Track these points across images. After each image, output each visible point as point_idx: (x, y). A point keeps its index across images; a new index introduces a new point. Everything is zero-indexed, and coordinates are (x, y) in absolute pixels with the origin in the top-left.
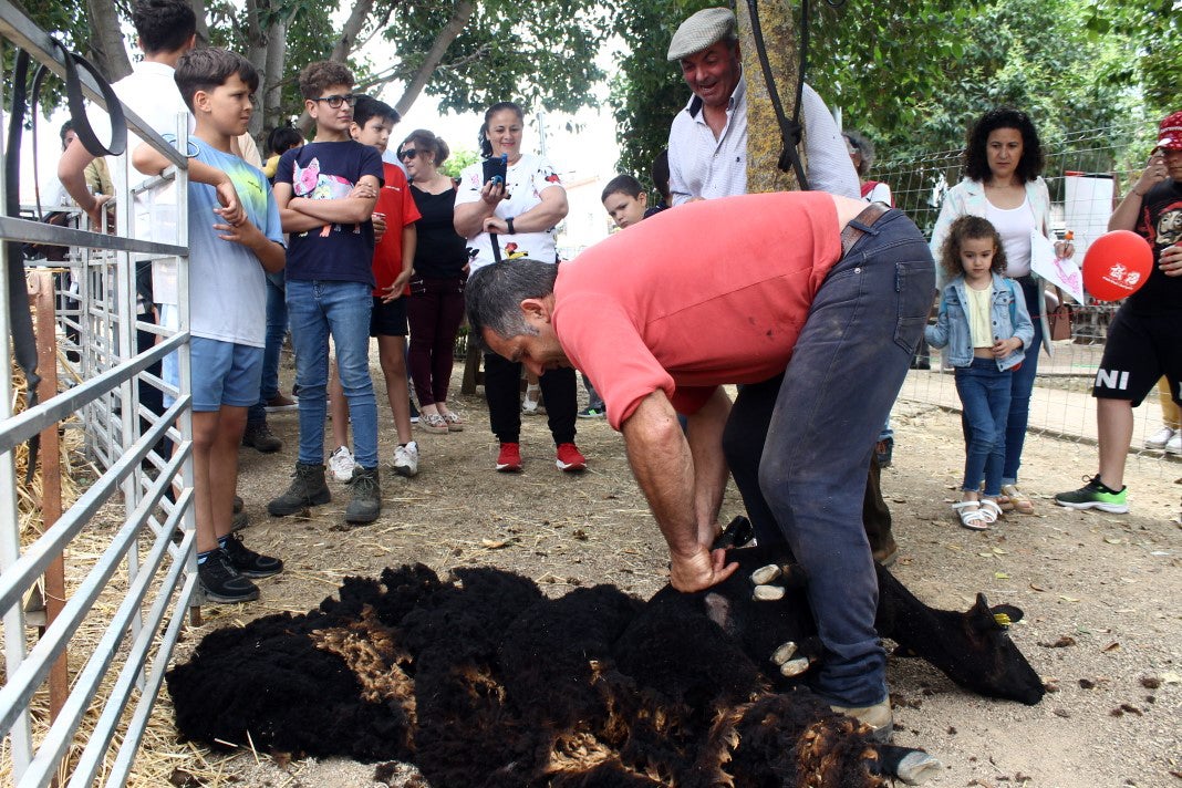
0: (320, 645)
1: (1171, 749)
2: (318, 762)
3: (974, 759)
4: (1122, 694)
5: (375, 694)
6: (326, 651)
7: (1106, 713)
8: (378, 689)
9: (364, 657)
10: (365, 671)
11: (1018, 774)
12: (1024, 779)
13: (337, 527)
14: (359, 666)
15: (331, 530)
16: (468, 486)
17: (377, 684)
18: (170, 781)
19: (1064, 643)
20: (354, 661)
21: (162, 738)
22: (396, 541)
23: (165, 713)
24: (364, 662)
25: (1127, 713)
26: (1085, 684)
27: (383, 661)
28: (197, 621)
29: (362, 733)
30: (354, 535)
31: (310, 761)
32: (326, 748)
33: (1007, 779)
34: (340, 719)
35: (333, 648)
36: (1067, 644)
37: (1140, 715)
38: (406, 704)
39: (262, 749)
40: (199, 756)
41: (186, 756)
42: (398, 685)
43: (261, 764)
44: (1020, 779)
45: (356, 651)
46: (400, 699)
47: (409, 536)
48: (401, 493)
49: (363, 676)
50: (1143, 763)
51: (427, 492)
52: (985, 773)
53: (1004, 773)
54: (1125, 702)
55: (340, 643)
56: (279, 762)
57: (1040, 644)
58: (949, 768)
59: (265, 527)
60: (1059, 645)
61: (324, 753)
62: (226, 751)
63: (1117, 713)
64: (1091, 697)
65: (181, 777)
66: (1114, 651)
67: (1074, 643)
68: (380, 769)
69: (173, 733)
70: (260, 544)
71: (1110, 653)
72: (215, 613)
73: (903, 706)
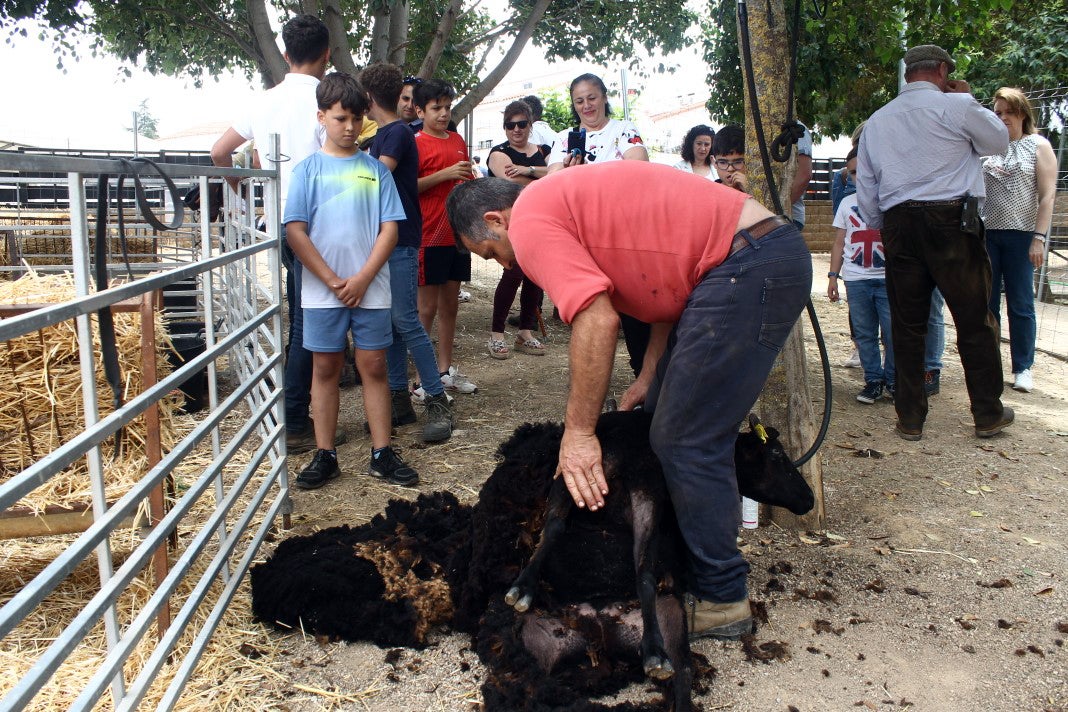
0: (358, 554)
1: (1056, 690)
2: (348, 644)
3: (869, 683)
4: (1034, 636)
5: (393, 595)
6: (362, 559)
7: (1012, 652)
8: (396, 592)
9: (388, 565)
10: (388, 575)
11: (903, 700)
12: (907, 704)
13: (416, 445)
14: (384, 572)
15: (411, 447)
16: (533, 409)
17: (395, 588)
18: (240, 651)
19: (1002, 584)
20: (382, 567)
21: (242, 618)
22: (460, 460)
23: (247, 598)
24: (388, 568)
25: (1031, 654)
26: (1003, 624)
27: (402, 568)
28: (287, 525)
29: (381, 624)
30: (428, 453)
31: (342, 643)
32: (356, 635)
33: (892, 703)
34: (365, 613)
35: (367, 556)
36: (1003, 586)
37: (1042, 656)
38: (415, 603)
39: (309, 631)
40: (265, 634)
41: (256, 633)
42: (411, 588)
43: (307, 643)
44: (904, 703)
45: (383, 559)
46: (412, 599)
47: (471, 455)
48: (475, 415)
49: (387, 580)
50: (1023, 700)
51: (498, 414)
52: (875, 695)
53: (891, 697)
54: (1034, 643)
55: (371, 552)
56: (319, 641)
57: (978, 583)
58: (845, 689)
59: (358, 443)
60: (996, 586)
61: (353, 638)
62: (285, 631)
63: (1020, 653)
64: (1005, 637)
65: (247, 649)
66: (1046, 595)
67: (1011, 585)
68: (390, 653)
69: (250, 615)
70: (352, 458)
71: (1040, 597)
72: (302, 518)
73: (828, 632)
